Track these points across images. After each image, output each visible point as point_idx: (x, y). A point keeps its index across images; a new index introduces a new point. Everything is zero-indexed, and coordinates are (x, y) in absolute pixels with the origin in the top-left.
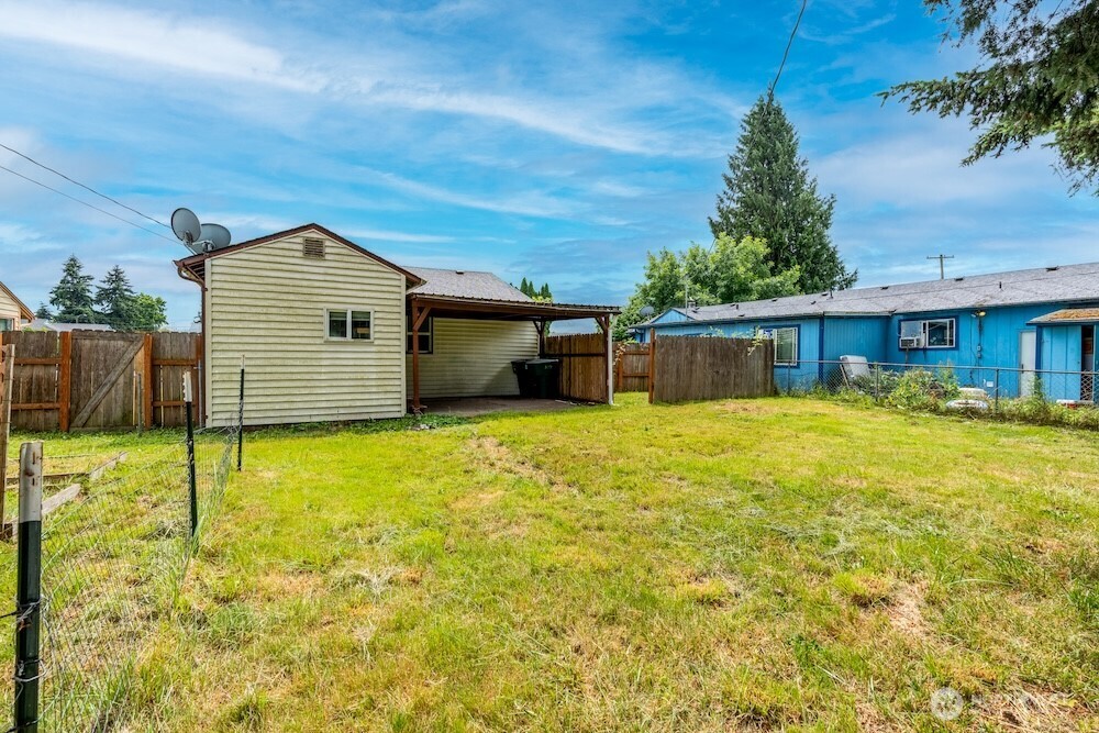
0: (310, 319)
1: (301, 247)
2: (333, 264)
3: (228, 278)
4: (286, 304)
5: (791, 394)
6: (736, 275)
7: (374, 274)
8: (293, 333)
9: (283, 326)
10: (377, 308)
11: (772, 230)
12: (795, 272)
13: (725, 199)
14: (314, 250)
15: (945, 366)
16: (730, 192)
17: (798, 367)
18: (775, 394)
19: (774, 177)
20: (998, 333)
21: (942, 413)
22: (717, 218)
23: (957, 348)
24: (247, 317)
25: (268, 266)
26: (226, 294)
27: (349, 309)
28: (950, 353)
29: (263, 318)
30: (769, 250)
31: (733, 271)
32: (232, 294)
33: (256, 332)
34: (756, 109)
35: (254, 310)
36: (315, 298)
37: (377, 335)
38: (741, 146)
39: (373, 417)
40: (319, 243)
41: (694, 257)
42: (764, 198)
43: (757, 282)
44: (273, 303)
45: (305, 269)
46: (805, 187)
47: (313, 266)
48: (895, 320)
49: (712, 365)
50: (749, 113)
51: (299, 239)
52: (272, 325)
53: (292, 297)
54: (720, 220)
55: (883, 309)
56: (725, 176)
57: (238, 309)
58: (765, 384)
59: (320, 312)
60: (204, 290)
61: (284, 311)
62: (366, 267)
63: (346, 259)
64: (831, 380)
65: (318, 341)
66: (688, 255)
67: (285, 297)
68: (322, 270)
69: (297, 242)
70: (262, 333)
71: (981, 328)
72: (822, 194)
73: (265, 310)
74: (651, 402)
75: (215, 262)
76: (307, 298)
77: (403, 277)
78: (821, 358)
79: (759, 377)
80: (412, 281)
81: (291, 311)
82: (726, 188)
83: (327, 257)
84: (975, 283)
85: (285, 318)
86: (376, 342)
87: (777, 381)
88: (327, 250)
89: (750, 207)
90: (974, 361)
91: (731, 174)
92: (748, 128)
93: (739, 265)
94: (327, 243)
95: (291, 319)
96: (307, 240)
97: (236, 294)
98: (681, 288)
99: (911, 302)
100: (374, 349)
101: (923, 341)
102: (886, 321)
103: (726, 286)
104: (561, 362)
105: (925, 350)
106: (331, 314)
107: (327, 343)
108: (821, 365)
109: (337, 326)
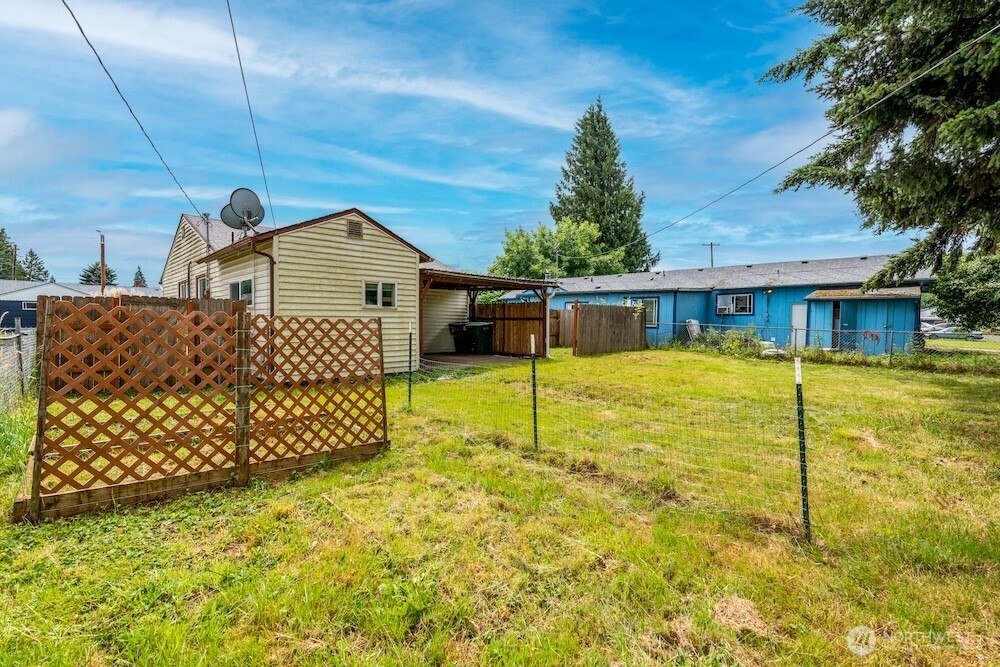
0: (352, 290)
1: (345, 228)
2: (369, 243)
3: (292, 253)
4: (334, 277)
5: (657, 348)
6: (578, 253)
7: (397, 253)
8: (339, 301)
9: (332, 295)
10: (400, 281)
11: (601, 217)
12: (621, 252)
13: (562, 188)
14: (355, 231)
15: (750, 326)
16: (566, 182)
17: (657, 328)
18: (647, 347)
19: (603, 174)
20: (779, 305)
21: (763, 359)
22: (557, 204)
23: (753, 315)
24: (305, 287)
25: (321, 243)
26: (290, 267)
27: (380, 281)
28: (749, 318)
29: (317, 288)
30: (600, 233)
31: (576, 249)
32: (294, 267)
33: (312, 301)
34: (588, 116)
35: (310, 281)
36: (355, 272)
37: (400, 303)
38: (575, 145)
39: (397, 371)
40: (358, 224)
41: (543, 235)
42: (595, 190)
43: (593, 259)
44: (324, 275)
45: (349, 247)
46: (623, 184)
47: (354, 245)
48: (714, 293)
49: (611, 326)
50: (582, 118)
51: (343, 221)
52: (325, 294)
53: (339, 271)
54: (558, 205)
55: (705, 286)
56: (563, 168)
57: (299, 280)
58: (641, 340)
59: (358, 284)
60: (273, 263)
61: (333, 282)
62: (391, 246)
63: (377, 239)
64: (681, 337)
65: (358, 308)
66: (538, 233)
67: (333, 270)
68: (360, 248)
69: (341, 224)
70: (317, 301)
71: (768, 301)
72: (637, 191)
73: (319, 282)
74: (574, 354)
75: (281, 239)
76: (350, 271)
77: (418, 255)
78: (674, 321)
79: (638, 335)
80: (424, 258)
81: (338, 283)
82: (563, 179)
83: (365, 237)
84: (761, 269)
85: (333, 289)
86: (399, 309)
87: (649, 339)
88: (365, 231)
89: (584, 197)
90: (763, 323)
91: (567, 168)
92: (582, 131)
93: (580, 244)
94: (364, 225)
95: (338, 289)
96: (351, 223)
97: (297, 267)
98: (536, 262)
99: (722, 282)
100: (397, 315)
101: (732, 309)
102: (708, 295)
103: (569, 261)
104: (495, 324)
105: (733, 315)
106: (367, 285)
107: (365, 309)
108: (674, 326)
109: (371, 296)
